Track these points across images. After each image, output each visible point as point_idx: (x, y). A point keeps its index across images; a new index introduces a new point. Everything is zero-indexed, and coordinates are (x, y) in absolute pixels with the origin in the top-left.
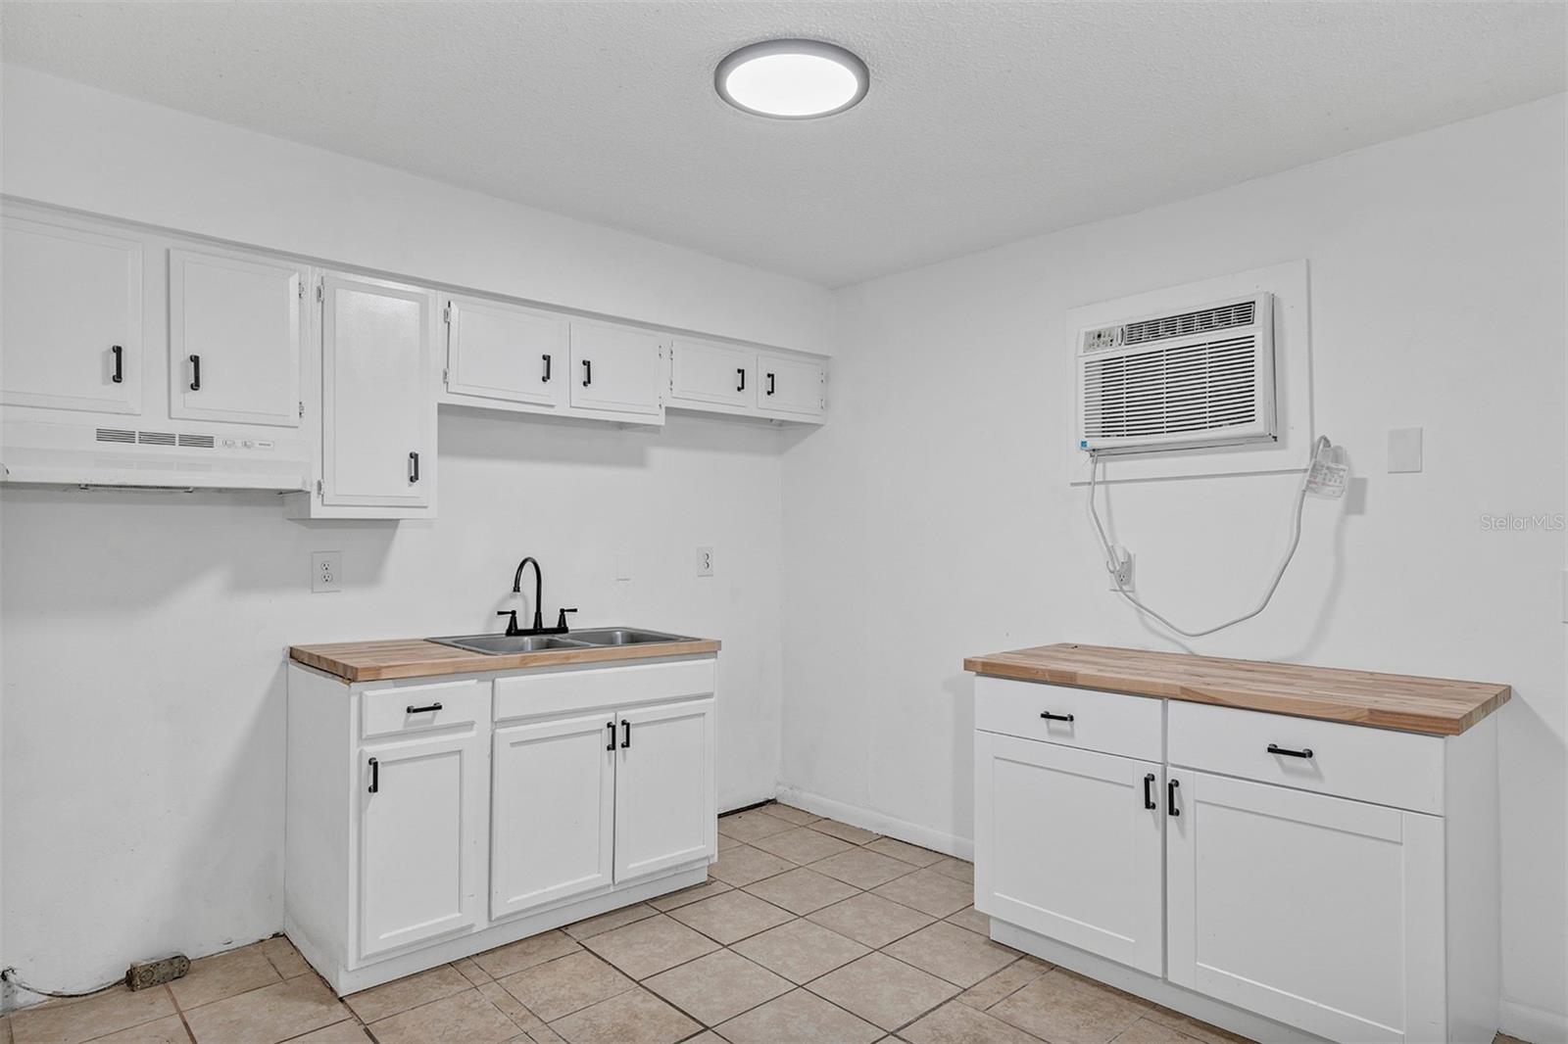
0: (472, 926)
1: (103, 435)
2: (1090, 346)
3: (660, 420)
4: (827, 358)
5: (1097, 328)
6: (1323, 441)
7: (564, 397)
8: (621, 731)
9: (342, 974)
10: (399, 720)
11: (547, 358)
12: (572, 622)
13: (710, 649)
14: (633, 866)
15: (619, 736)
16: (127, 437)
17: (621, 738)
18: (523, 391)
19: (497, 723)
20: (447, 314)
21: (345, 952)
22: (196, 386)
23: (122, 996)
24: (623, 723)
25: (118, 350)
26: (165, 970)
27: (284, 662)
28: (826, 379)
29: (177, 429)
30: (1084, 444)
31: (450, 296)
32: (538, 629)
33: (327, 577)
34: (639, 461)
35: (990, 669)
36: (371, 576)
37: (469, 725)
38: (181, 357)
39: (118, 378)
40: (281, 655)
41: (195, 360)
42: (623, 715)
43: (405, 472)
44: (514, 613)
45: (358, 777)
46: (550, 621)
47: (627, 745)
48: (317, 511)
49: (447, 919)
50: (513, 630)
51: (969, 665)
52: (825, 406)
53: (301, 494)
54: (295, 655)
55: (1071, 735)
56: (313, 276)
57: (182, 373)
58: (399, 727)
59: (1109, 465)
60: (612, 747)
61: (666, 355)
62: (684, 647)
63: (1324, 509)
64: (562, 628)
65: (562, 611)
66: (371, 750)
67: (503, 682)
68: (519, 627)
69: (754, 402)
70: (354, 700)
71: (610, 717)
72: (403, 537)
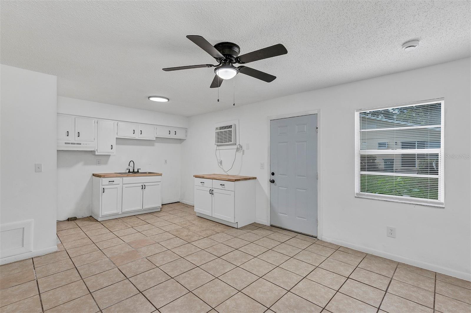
0: (119, 213)
1: (66, 143)
2: (216, 130)
3: (155, 139)
4: (187, 128)
5: (217, 127)
6: (239, 145)
7: (137, 136)
8: (144, 186)
9: (99, 218)
10: (107, 183)
11: (134, 130)
12: (140, 171)
13: (161, 175)
14: (146, 207)
15: (143, 187)
16: (69, 143)
17: (144, 187)
18: (130, 135)
19: (123, 184)
20: (117, 124)
21: (99, 214)
22: (79, 136)
23: (67, 222)
24: (145, 185)
25: (68, 132)
26: (73, 219)
27: (92, 176)
28: (186, 132)
29: (76, 142)
30: (215, 144)
31: (118, 122)
32: (134, 172)
33: (99, 163)
34: (153, 145)
35: (196, 177)
36: (106, 163)
37: (119, 184)
38: (77, 132)
39: (68, 136)
40: (91, 175)
41: (79, 133)
42: (144, 184)
43: (110, 148)
44: (129, 169)
45: (101, 190)
46: (136, 170)
47: (145, 188)
48: (97, 153)
49: (115, 212)
50: (129, 172)
51: (194, 176)
52: (186, 136)
53: (94, 151)
54: (93, 175)
55: (204, 185)
56: (96, 120)
57: (77, 135)
58: (108, 184)
59: (220, 147)
60: (142, 189)
61: (156, 129)
62: (155, 174)
63: (239, 154)
64: (138, 172)
65: (138, 169)
66: (103, 187)
67: (124, 178)
68: (130, 171)
69: (172, 136)
70: (101, 180)
71: (142, 184)
72: (111, 157)
